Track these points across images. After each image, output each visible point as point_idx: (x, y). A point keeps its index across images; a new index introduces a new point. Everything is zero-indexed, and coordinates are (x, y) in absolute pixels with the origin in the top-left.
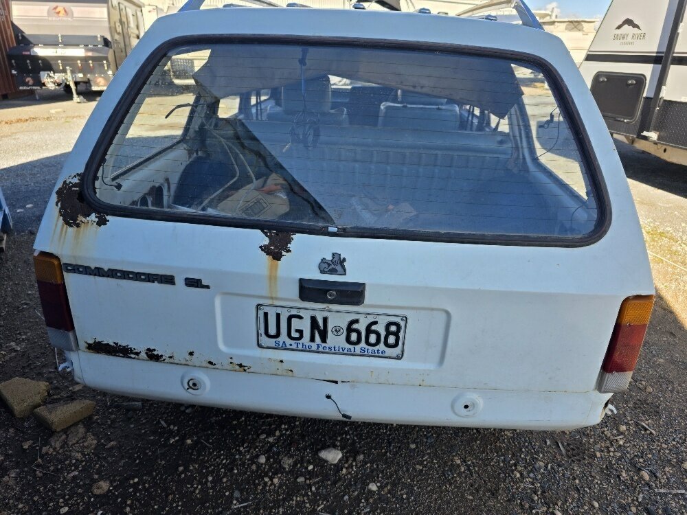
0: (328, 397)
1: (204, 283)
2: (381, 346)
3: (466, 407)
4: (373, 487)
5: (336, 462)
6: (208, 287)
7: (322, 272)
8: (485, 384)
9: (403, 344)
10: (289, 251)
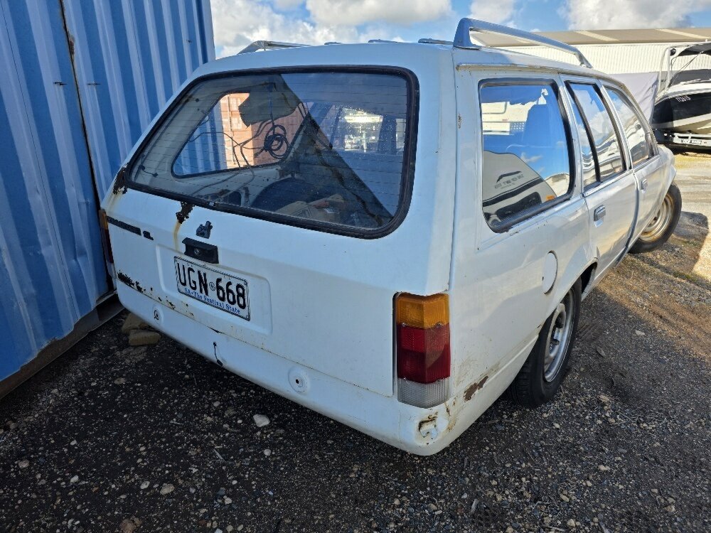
0: (215, 344)
1: (151, 236)
2: (236, 306)
3: (297, 381)
4: (267, 452)
5: (260, 426)
6: (152, 239)
7: (198, 234)
8: (304, 360)
9: (248, 306)
10: (187, 217)
